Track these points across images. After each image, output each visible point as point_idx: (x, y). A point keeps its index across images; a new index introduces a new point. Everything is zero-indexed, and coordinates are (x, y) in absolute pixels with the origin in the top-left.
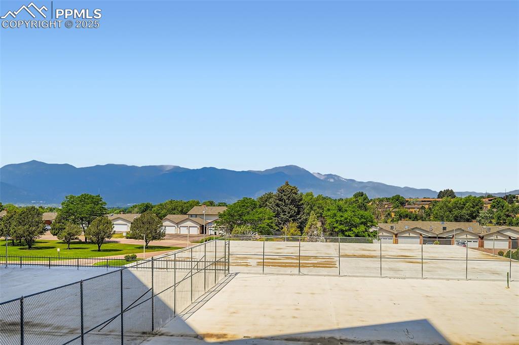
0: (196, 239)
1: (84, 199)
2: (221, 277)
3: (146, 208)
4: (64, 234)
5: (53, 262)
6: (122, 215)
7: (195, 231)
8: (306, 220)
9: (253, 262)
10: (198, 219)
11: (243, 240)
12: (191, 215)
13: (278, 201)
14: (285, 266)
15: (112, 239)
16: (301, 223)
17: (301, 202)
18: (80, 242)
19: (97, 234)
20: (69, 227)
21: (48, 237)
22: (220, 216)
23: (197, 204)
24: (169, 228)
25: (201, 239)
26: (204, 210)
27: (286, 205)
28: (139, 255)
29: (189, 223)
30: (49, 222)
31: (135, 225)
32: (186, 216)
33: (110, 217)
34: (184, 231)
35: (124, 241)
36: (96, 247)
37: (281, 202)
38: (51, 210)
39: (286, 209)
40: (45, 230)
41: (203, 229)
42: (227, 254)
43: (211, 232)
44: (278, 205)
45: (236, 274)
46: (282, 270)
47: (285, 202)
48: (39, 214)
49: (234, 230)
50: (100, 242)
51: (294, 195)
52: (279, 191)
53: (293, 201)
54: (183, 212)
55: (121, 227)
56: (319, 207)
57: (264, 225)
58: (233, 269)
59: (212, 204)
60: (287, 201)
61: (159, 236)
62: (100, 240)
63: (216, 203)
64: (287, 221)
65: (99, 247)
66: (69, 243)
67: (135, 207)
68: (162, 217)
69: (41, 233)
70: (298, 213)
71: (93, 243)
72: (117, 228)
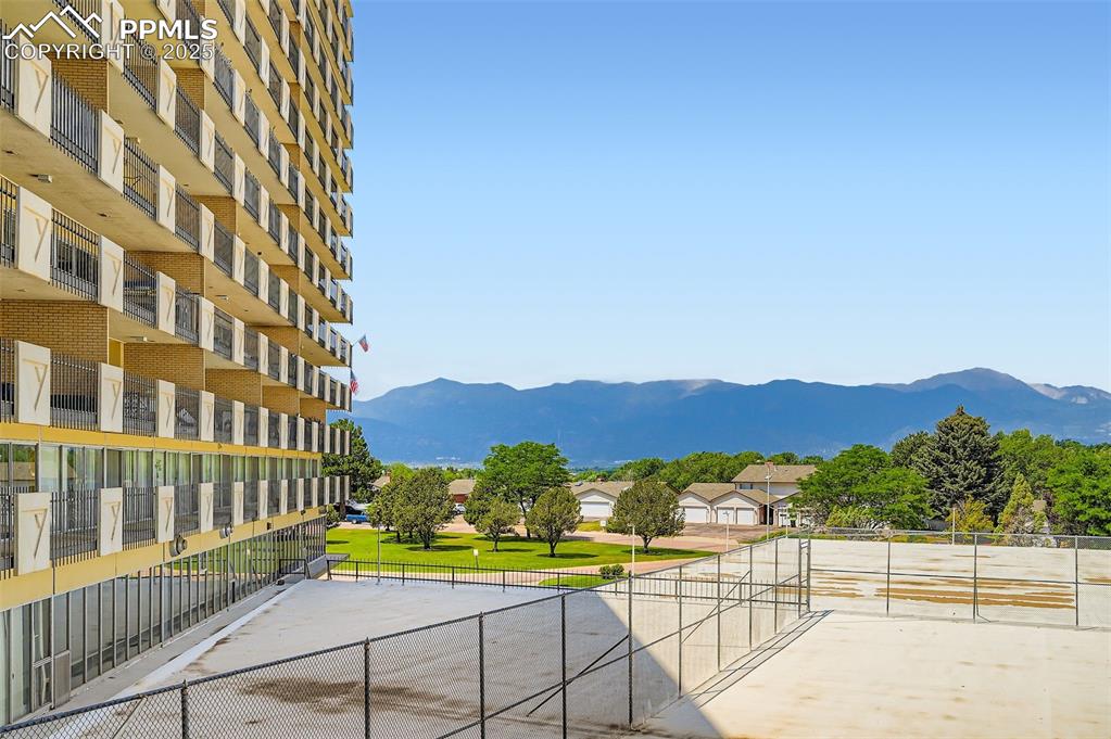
0: (752, 535)
1: (523, 454)
2: (790, 618)
3: (653, 469)
4: (488, 520)
5: (459, 576)
6: (599, 485)
7: (749, 518)
8: (1008, 493)
9: (867, 588)
10: (754, 493)
11: (851, 539)
12: (742, 485)
13: (937, 452)
14: (944, 601)
15: (577, 533)
16: (996, 502)
17: (996, 454)
18: (517, 538)
19: (548, 523)
20: (497, 507)
21: (459, 527)
22: (802, 484)
23: (757, 459)
24: (693, 511)
25: (761, 534)
26: (767, 473)
27: (957, 461)
28: (627, 567)
29: (735, 502)
30: (462, 498)
31: (624, 505)
32: (730, 487)
33: (575, 489)
34: (724, 519)
35: (602, 537)
36: (545, 548)
37: (944, 455)
38: (470, 474)
39: (959, 470)
40: (454, 513)
41: (767, 514)
42: (804, 568)
43: (782, 521)
44: (937, 461)
45: (826, 613)
46: (933, 608)
47: (955, 452)
48: (444, 483)
49: (831, 517)
50: (554, 538)
51: (978, 438)
52: (940, 429)
53: (976, 452)
54: (724, 478)
55: (596, 509)
56: (1041, 466)
57: (905, 506)
58: (818, 603)
59: (789, 460)
60: (960, 451)
61: (671, 527)
62: (554, 533)
63: (801, 457)
64: (960, 496)
65: (553, 548)
66: (497, 539)
67: (627, 467)
68: (679, 489)
69: (447, 518)
70: (989, 478)
71: (540, 539)
72: (587, 511)
